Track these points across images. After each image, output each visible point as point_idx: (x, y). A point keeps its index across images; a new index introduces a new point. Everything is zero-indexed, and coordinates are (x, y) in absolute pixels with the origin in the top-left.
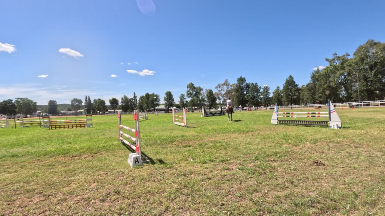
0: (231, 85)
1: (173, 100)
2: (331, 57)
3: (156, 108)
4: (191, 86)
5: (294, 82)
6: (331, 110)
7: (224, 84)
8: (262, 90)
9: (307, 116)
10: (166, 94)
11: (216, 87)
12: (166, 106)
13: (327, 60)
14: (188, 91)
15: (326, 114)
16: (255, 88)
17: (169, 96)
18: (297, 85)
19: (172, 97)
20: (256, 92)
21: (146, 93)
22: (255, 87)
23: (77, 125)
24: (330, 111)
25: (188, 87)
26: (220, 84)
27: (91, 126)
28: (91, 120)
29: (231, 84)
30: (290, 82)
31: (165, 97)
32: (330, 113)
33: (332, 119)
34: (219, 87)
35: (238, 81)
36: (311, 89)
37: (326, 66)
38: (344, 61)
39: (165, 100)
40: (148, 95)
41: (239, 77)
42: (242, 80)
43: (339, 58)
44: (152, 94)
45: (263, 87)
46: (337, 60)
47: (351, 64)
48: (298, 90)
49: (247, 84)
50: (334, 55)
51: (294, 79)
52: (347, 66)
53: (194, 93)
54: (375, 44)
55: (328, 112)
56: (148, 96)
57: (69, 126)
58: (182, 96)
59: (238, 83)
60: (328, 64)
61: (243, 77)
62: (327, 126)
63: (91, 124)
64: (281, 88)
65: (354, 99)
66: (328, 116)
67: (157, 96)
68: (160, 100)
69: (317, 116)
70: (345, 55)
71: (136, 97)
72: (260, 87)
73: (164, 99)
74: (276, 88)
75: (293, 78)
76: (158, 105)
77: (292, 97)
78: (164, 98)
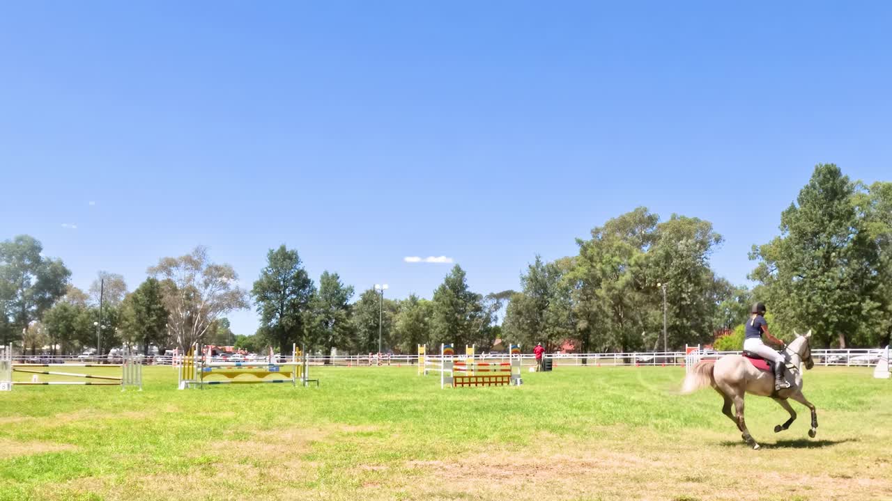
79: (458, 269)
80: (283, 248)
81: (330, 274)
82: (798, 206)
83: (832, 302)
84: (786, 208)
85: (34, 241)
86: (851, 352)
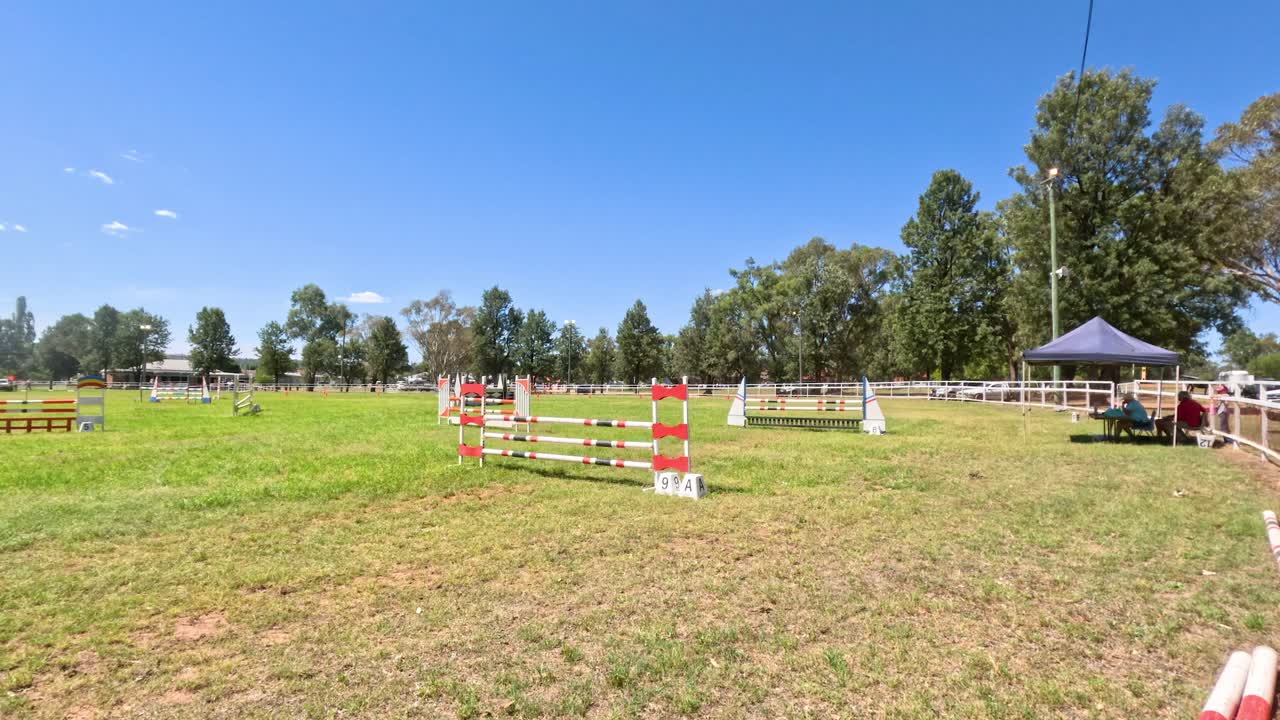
0: (458, 310)
1: (231, 342)
2: (741, 268)
3: (149, 366)
4: (313, 299)
5: (648, 321)
6: (867, 396)
7: (436, 303)
8: (555, 335)
9: (816, 408)
10: (199, 318)
11: (406, 312)
12: (198, 364)
13: (734, 273)
14: (294, 314)
15: (857, 405)
16: (540, 328)
17: (214, 329)
18: (654, 330)
19: (228, 332)
20: (539, 338)
21: (102, 304)
22: (538, 324)
23: (29, 420)
24: (865, 399)
25: (295, 300)
26: (418, 302)
27: (97, 427)
28: (100, 402)
29: (459, 306)
30: (637, 320)
31: (195, 327)
32: (864, 403)
33: (868, 417)
34: (414, 311)
35: (486, 299)
36: (692, 343)
37: (731, 288)
38: (770, 282)
39: (193, 338)
40: (108, 316)
41: (489, 288)
42: (497, 298)
43: (758, 272)
44: (135, 313)
45: (560, 326)
46: (755, 276)
47: (787, 290)
48: (657, 342)
49: (512, 310)
50: (747, 261)
51: (647, 311)
52: (779, 294)
53: (319, 323)
54: (826, 249)
55: (861, 401)
56: (109, 320)
57: (14, 424)
58: (271, 334)
59: (486, 306)
60: (733, 284)
61: (501, 289)
62: (857, 431)
63: (100, 420)
64: (613, 334)
65: (788, 377)
66: (861, 408)
67: (159, 326)
68: (170, 337)
69: (837, 408)
70: (770, 267)
71: (31, 315)
72: (553, 326)
73: (187, 334)
74: (598, 333)
75: (644, 308)
76: (159, 357)
77: (640, 361)
78: (191, 331)
79: (639, 304)
80: (496, 289)
81: (536, 312)
82: (917, 220)
83: (938, 326)
84: (905, 222)
85: (318, 289)
86: (965, 384)
